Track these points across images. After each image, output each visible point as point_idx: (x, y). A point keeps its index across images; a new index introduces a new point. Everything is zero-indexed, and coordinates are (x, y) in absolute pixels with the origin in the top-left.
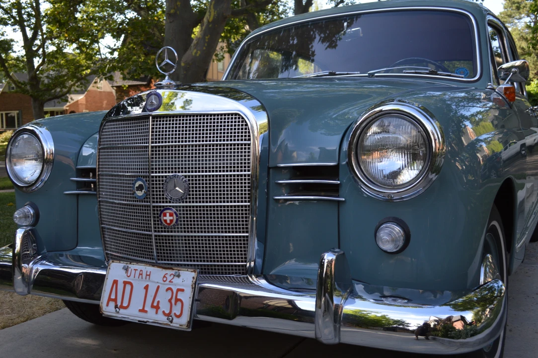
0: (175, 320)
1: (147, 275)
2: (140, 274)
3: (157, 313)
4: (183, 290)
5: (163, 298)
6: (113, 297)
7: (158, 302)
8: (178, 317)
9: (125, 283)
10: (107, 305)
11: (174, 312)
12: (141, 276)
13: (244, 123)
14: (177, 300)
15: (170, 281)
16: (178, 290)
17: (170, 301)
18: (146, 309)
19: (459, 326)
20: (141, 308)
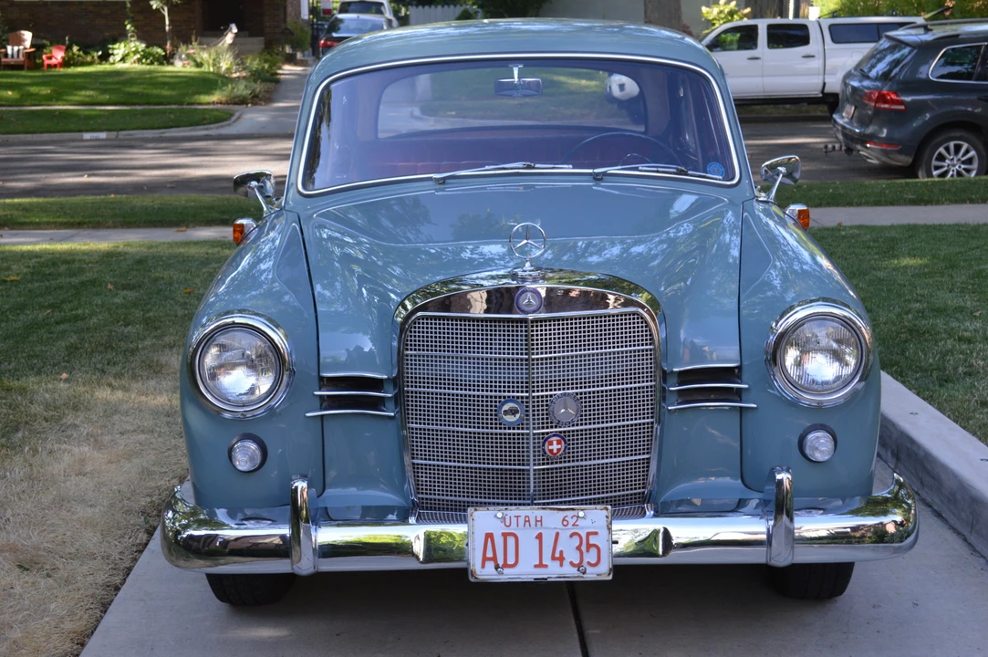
0: (589, 570)
1: (537, 521)
2: (525, 521)
3: (561, 565)
4: (596, 533)
5: (568, 547)
6: (490, 554)
7: (561, 552)
8: (595, 565)
9: (505, 535)
10: (483, 566)
11: (586, 560)
12: (527, 524)
13: (644, 324)
14: (589, 546)
15: (574, 525)
16: (588, 534)
17: (579, 548)
18: (544, 563)
19: (891, 529)
20: (537, 563)
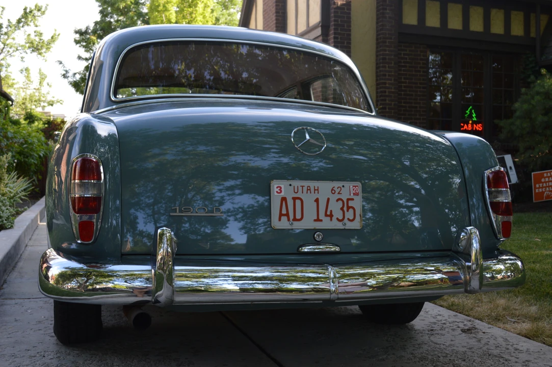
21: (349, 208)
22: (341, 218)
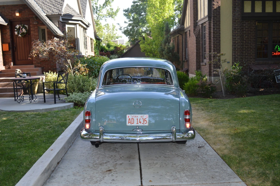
21: (145, 121)
22: (143, 123)
